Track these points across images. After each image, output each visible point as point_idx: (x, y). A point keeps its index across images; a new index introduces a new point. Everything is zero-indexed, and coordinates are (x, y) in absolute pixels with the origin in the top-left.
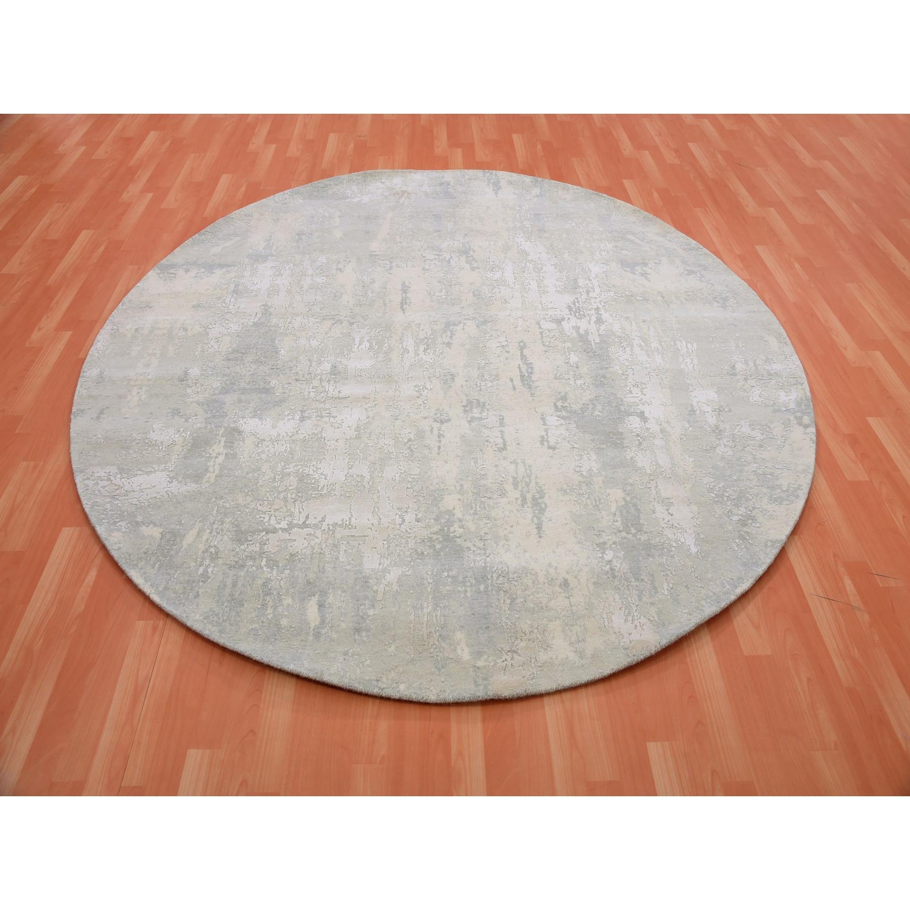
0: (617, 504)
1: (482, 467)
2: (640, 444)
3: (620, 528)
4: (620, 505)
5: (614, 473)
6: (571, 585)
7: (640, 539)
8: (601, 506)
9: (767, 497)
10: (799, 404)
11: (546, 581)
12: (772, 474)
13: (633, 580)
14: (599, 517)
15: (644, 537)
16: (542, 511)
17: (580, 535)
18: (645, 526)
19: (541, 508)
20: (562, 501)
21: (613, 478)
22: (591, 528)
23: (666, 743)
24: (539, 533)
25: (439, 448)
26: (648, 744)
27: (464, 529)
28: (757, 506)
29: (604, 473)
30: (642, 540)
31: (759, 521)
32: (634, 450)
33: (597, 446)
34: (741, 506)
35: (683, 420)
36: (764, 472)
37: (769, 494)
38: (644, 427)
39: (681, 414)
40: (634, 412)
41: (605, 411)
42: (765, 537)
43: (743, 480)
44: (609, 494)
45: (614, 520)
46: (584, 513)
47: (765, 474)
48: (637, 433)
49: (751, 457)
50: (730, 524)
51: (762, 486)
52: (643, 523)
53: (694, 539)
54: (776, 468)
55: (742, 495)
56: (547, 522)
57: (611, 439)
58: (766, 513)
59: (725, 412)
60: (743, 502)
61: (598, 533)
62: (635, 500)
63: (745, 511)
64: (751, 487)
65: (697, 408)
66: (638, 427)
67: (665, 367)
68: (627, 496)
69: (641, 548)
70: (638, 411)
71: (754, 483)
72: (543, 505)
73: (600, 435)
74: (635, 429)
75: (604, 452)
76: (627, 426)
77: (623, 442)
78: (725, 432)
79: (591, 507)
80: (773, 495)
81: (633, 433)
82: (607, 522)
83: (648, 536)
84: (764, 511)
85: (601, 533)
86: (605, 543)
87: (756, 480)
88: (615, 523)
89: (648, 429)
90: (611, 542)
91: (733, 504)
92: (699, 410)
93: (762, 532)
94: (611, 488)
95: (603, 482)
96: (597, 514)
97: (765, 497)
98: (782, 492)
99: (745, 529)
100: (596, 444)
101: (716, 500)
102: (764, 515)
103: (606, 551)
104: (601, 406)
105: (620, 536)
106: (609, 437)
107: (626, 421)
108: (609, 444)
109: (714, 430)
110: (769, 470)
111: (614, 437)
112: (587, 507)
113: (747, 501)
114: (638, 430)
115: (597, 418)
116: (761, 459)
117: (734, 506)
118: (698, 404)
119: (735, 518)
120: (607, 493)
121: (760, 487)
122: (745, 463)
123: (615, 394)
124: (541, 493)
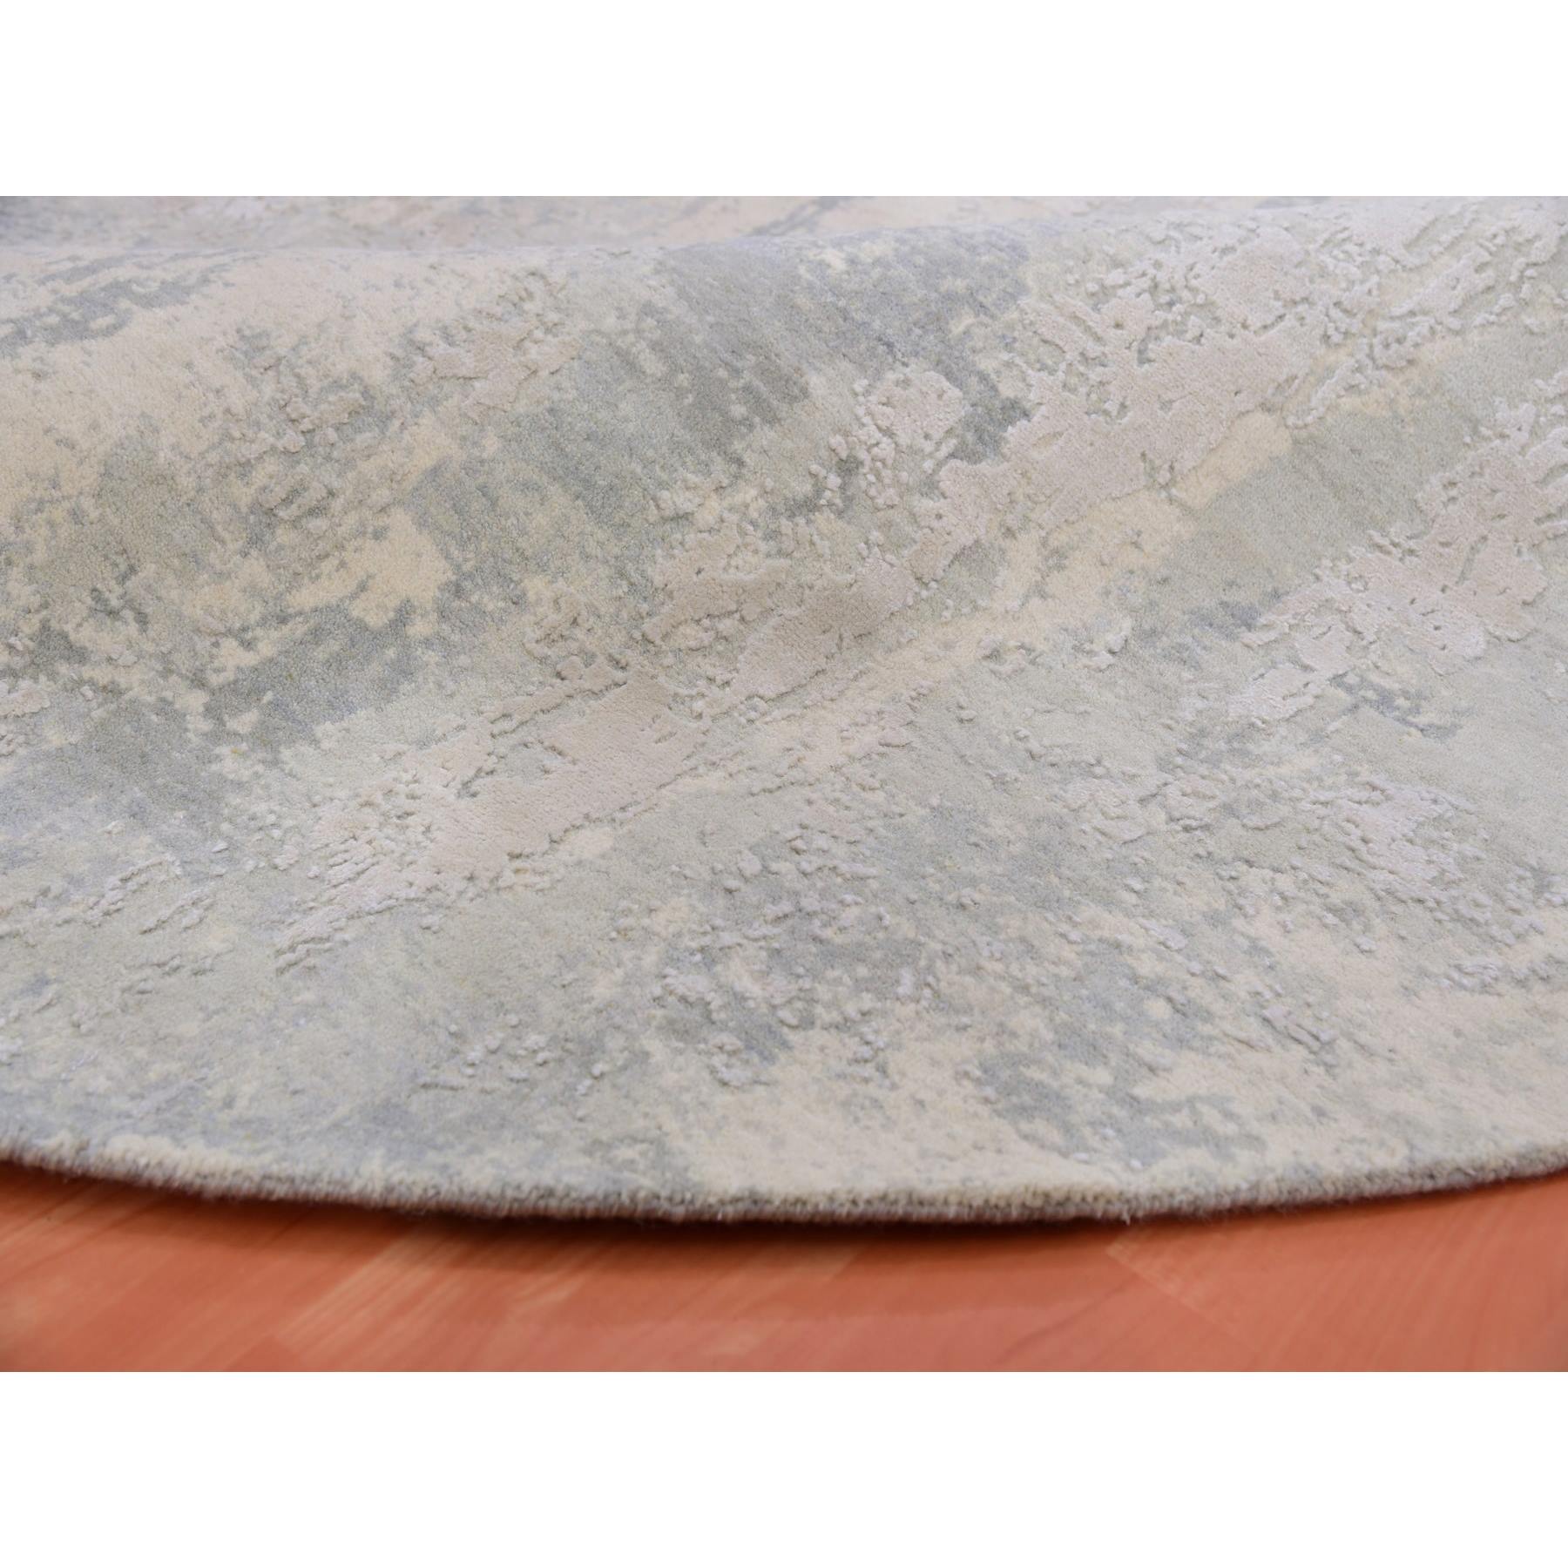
0: (354, 596)
2: (808, 506)
3: (217, 671)
4: (355, 614)
5: (526, 487)
7: (218, 758)
8: (284, 536)
9: (989, 1047)
12: (1190, 1012)
14: (213, 558)
17: (45, 531)
18: (308, 748)
19: (86, 322)
21: (494, 503)
22: (120, 560)
28: (877, 1032)
29: (491, 445)
30: (214, 767)
31: (775, 1071)
32: (739, 499)
33: (631, 338)
34: (799, 976)
35: (1133, 611)
36: (1160, 980)
37: (1021, 1046)
38: (928, 465)
39: (1165, 580)
40: (983, 378)
41: (876, 273)
42: (672, 1125)
43: (993, 929)
44: (378, 535)
45: (244, 629)
46: (186, 482)
47: (1153, 987)
48: (862, 455)
49: (1208, 904)
50: (625, 983)
51: (1044, 1001)
52: (319, 735)
53: (392, 902)
54: (1267, 1013)
55: (878, 955)
56: (17, 371)
57: (722, 373)
58: (866, 1080)
59: (1403, 721)
60: (832, 974)
61: (115, 603)
62: (432, 657)
63: (778, 1001)
64: (979, 968)
65: (1283, 621)
66: (904, 440)
67: (1416, 345)
68: (434, 616)
69: (160, 781)
70: (1007, 390)
71: (1022, 969)
72: (110, 320)
73: (710, 319)
74: (878, 435)
75: (619, 381)
76: (867, 393)
77: (751, 427)
78: (1254, 766)
79: (244, 494)
80: (1038, 1062)
81: (846, 434)
82: (208, 610)
83: (257, 775)
84: (869, 1070)
85: (128, 614)
86: (79, 655)
87: (1056, 970)
88: (230, 644)
89: (930, 486)
90: (102, 675)
91: (776, 945)
92: (1272, 635)
93: (703, 1104)
94: (422, 523)
95: (435, 471)
96: (223, 542)
97: (982, 1040)
98: (1110, 1092)
99: (656, 1047)
100: (638, 332)
101: (732, 883)
102: (841, 1076)
103: (36, 680)
104: (896, 250)
105: (168, 695)
106: (727, 357)
107: (891, 376)
108: (683, 379)
109: (1203, 733)
110: (1201, 993)
111: (747, 376)
112: (232, 476)
113: (860, 986)
114: (886, 448)
115: (802, 270)
116: (1245, 944)
117: (764, 954)
118: (1317, 613)
119: (693, 983)
120: (384, 520)
121: (1023, 1000)
122: (1133, 899)
123: (1025, 257)
124: (176, 291)
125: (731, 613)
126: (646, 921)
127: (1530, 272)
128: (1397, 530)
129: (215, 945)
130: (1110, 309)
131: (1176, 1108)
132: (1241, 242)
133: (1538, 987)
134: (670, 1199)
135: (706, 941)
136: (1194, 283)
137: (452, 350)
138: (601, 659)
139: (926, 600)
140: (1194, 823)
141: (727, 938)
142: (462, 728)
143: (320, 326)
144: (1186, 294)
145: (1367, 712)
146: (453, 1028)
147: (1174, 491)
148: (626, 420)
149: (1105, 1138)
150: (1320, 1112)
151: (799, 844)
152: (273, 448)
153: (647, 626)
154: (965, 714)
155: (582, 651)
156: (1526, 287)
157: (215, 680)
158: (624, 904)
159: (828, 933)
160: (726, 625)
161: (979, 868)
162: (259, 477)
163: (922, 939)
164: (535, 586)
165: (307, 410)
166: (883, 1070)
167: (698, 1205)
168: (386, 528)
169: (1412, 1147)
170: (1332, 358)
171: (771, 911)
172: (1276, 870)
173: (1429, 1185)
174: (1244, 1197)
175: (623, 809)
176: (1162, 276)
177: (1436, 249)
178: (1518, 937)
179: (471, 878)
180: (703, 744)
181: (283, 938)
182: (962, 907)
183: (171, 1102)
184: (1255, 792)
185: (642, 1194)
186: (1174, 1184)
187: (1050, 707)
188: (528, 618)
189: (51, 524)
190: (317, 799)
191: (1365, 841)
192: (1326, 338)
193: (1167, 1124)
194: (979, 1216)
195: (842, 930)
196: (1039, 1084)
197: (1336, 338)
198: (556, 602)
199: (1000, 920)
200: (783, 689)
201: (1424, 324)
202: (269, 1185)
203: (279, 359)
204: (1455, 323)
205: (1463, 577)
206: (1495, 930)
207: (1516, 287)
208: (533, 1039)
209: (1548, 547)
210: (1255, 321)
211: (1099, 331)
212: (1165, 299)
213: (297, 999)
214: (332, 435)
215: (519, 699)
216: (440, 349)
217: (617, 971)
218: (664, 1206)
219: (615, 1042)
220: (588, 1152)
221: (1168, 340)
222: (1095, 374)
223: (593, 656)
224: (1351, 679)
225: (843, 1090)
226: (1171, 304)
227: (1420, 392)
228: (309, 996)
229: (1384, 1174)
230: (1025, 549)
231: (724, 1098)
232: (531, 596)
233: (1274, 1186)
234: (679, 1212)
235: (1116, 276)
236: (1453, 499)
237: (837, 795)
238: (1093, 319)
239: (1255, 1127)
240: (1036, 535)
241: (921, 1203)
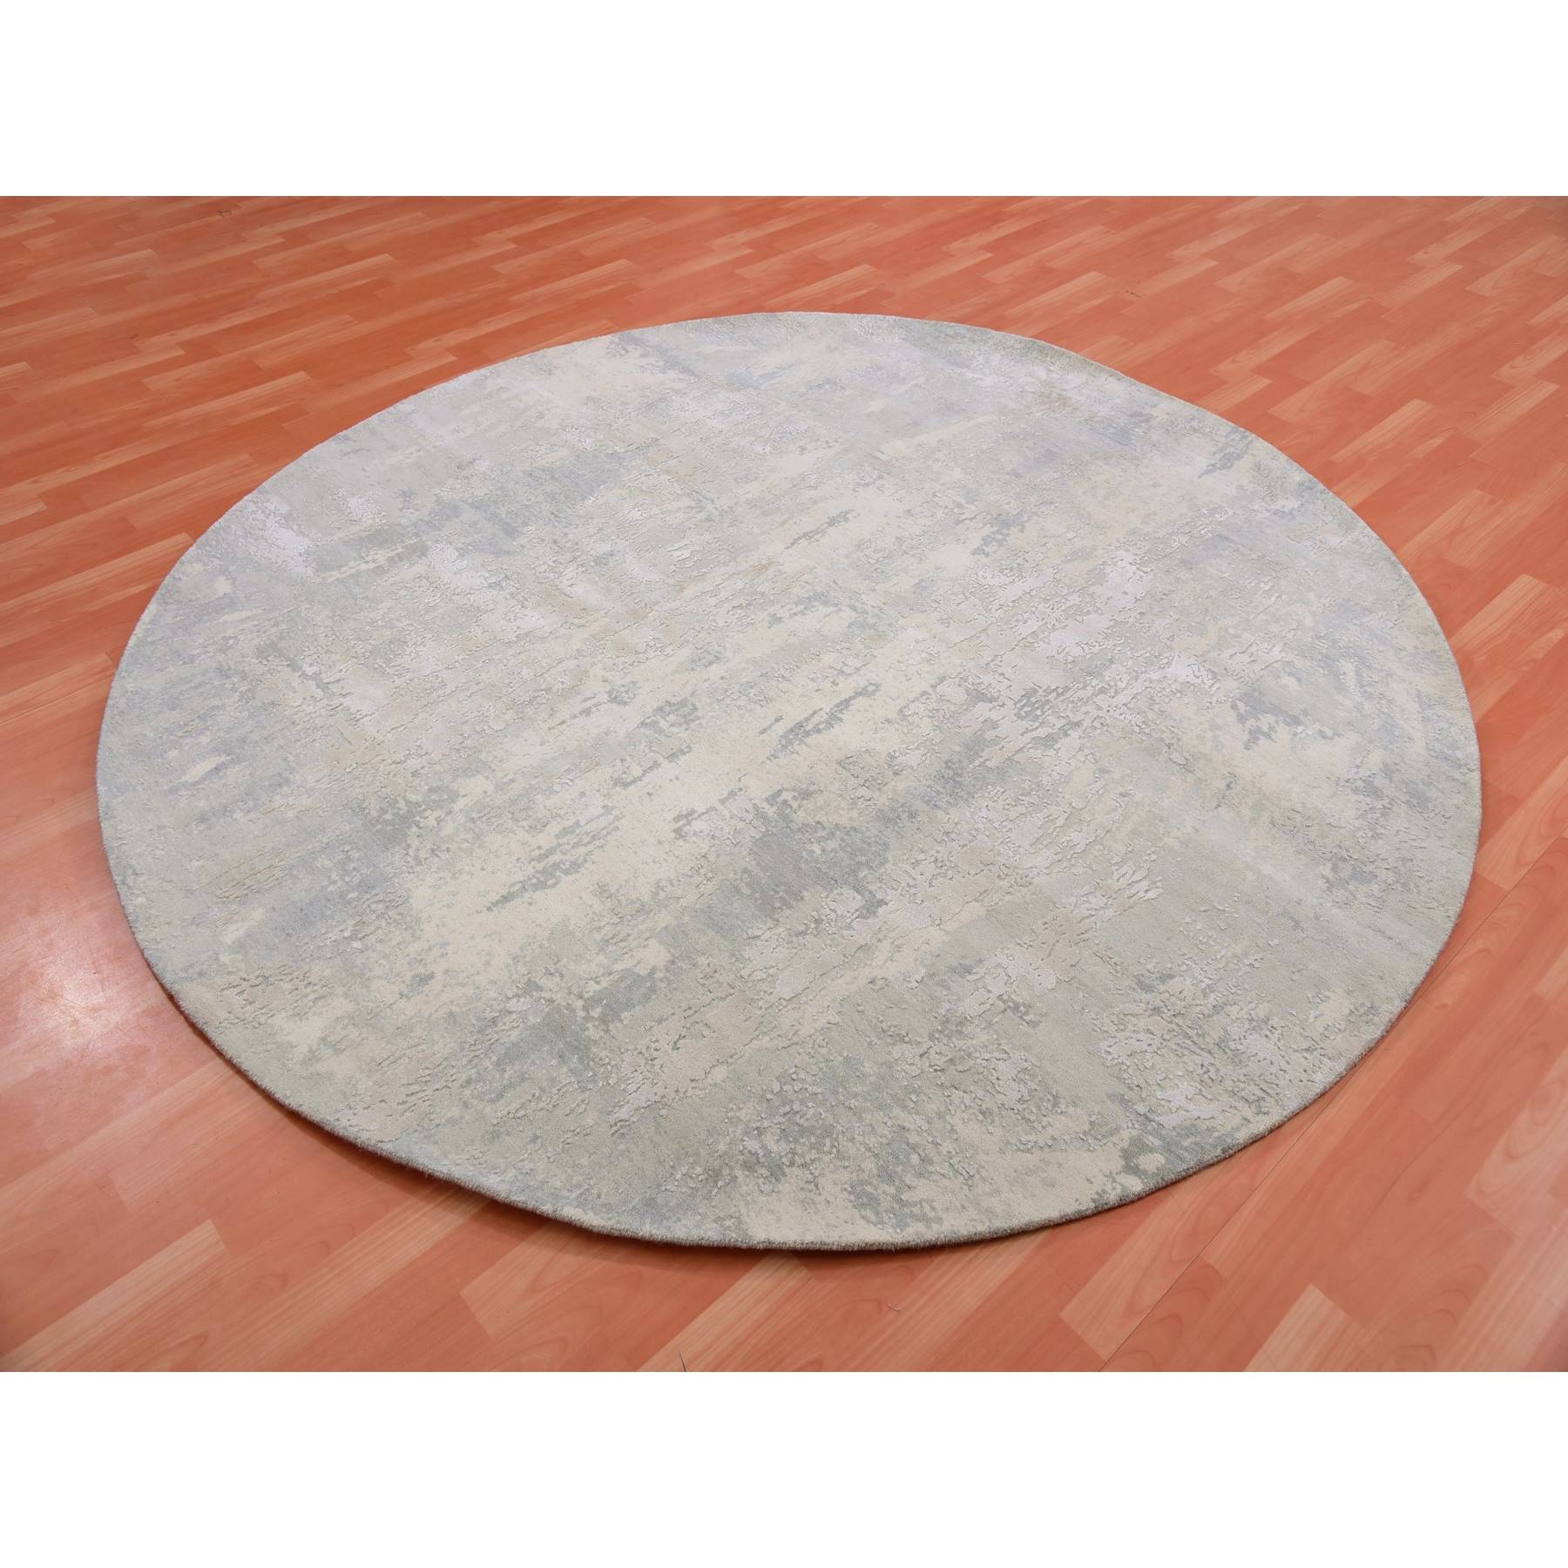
0: (636, 966)
1: (567, 781)
2: (803, 933)
3: (587, 992)
4: (636, 971)
5: (699, 930)
6: (426, 988)
7: (588, 1029)
8: (611, 948)
9: (854, 1176)
10: (1190, 1130)
11: (412, 956)
12: (925, 1160)
13: (494, 1058)
14: (587, 956)
15: (593, 1032)
16: (542, 885)
17: (530, 951)
18: (618, 1025)
19: (546, 881)
20: (581, 898)
21: (687, 936)
22: (555, 958)
23: (223, 1247)
24: (496, 904)
25: (563, 722)
26: (209, 1220)
27: (438, 824)
28: (816, 1169)
29: (686, 919)
30: (587, 1033)
31: (780, 1187)
32: (777, 931)
33: (739, 882)
34: (790, 1142)
35: (926, 966)
36: (917, 1145)
37: (865, 1176)
38: (848, 921)
39: (938, 956)
40: (870, 892)
41: (832, 855)
42: (744, 1211)
43: (861, 1119)
44: (645, 947)
45: (597, 977)
46: (578, 934)
47: (914, 1148)
48: (824, 918)
49: (939, 1108)
50: (730, 1144)
51: (876, 1156)
52: (623, 1018)
53: (649, 1103)
54: (951, 1161)
55: (819, 1132)
56: (523, 902)
57: (772, 893)
58: (810, 1191)
59: (1021, 1018)
60: (802, 1141)
61: (553, 971)
62: (663, 985)
63: (782, 1154)
64: (854, 1138)
65: (982, 971)
66: (839, 913)
67: (1033, 878)
68: (664, 971)
69: (568, 1039)
70: (879, 896)
71: (869, 1140)
72: (553, 881)
73: (769, 874)
74: (830, 912)
75: (734, 896)
76: (827, 897)
77: (782, 910)
78: (964, 1040)
79: (598, 936)
80: (870, 1183)
81: (817, 912)
82: (584, 972)
83: (601, 1037)
84: (812, 1186)
85: (557, 974)
86: (540, 988)
87: (881, 1140)
88: (591, 983)
89: (849, 927)
90: (547, 995)
91: (783, 1127)
92: (978, 976)
93: (754, 1201)
94: (660, 943)
95: (666, 927)
96: (590, 951)
97: (852, 1173)
98: (893, 1197)
99: (738, 1173)
100: (741, 879)
101: (769, 1096)
102: (802, 1189)
103: (526, 998)
104: (840, 845)
105: (570, 1002)
106: (774, 887)
107: (836, 892)
108: (757, 895)
109: (948, 1021)
110: (931, 1151)
111: (781, 893)
112: (594, 932)
113: (812, 1146)
114: (833, 916)
115: (804, 854)
116: (949, 1127)
117: (779, 1131)
118: (995, 968)
119: (753, 1145)
120: (646, 942)
121: (868, 1154)
122: (912, 1105)
123: (888, 848)
124: (575, 867)
125: (773, 967)
126: (738, 1114)
127: (1075, 856)
128: (1026, 939)
129: (590, 1122)
130: (919, 869)
131: (915, 1204)
132: (970, 842)
133: (1046, 1150)
134: (742, 1242)
135: (758, 1124)
136: (951, 859)
137: (674, 888)
138: (725, 984)
139: (847, 962)
140: (938, 1069)
141: (766, 1123)
142: (673, 1014)
143: (627, 881)
144: (948, 863)
145: (1009, 1012)
146: (671, 1163)
147: (942, 926)
148: (736, 909)
149: (890, 1218)
150: (963, 1207)
151: (794, 1076)
152: (609, 923)
153: (742, 972)
154: (860, 1008)
155: (718, 982)
156: (1073, 860)
157: (586, 996)
158: (731, 1106)
159: (802, 1121)
160: (771, 971)
161: (858, 1089)
162: (604, 931)
163: (835, 1125)
164: (702, 960)
165: (622, 911)
166: (816, 1186)
167: (751, 1244)
168: (648, 945)
169: (990, 1222)
170: (1002, 883)
171: (782, 1110)
172: (965, 1092)
173: (995, 1236)
174: (933, 1243)
175: (731, 1057)
176: (939, 856)
177: (1041, 846)
178: (1043, 1127)
179: (677, 1091)
180: (762, 1022)
181: (612, 1119)
182: (850, 1108)
183: (581, 1194)
184: (962, 1053)
185: (732, 1240)
186: (910, 1239)
187: (892, 1006)
188: (698, 971)
189: (532, 949)
190: (622, 1050)
191: (998, 1079)
192: (999, 876)
193: (911, 1212)
194: (844, 1249)
195: (807, 1120)
196: (871, 1194)
197: (1003, 876)
198: (709, 964)
199: (864, 1115)
200: (792, 995)
201: (1036, 871)
202: (612, 1231)
203: (611, 894)
204: (1046, 871)
205: (1050, 955)
206: (1036, 1125)
207: (1070, 860)
208: (699, 1170)
209: (1082, 944)
210: (973, 872)
211: (914, 876)
212: (940, 865)
213: (618, 1148)
214: (629, 917)
215: (695, 1001)
216: (669, 888)
217: (728, 1138)
218: (739, 1244)
219: (726, 1172)
220: (715, 1221)
221: (940, 879)
222: (913, 891)
223: (722, 983)
224: (1005, 997)
225: (802, 1195)
226: (942, 866)
227: (1034, 894)
228: (622, 1147)
229: (980, 1233)
230: (885, 946)
231: (762, 1199)
232: (700, 963)
233: (944, 1239)
234: (744, 1246)
235: (922, 856)
236: (1047, 928)
237: (810, 1050)
238: (913, 872)
239: (940, 1214)
240: (890, 941)
241: (825, 1244)
